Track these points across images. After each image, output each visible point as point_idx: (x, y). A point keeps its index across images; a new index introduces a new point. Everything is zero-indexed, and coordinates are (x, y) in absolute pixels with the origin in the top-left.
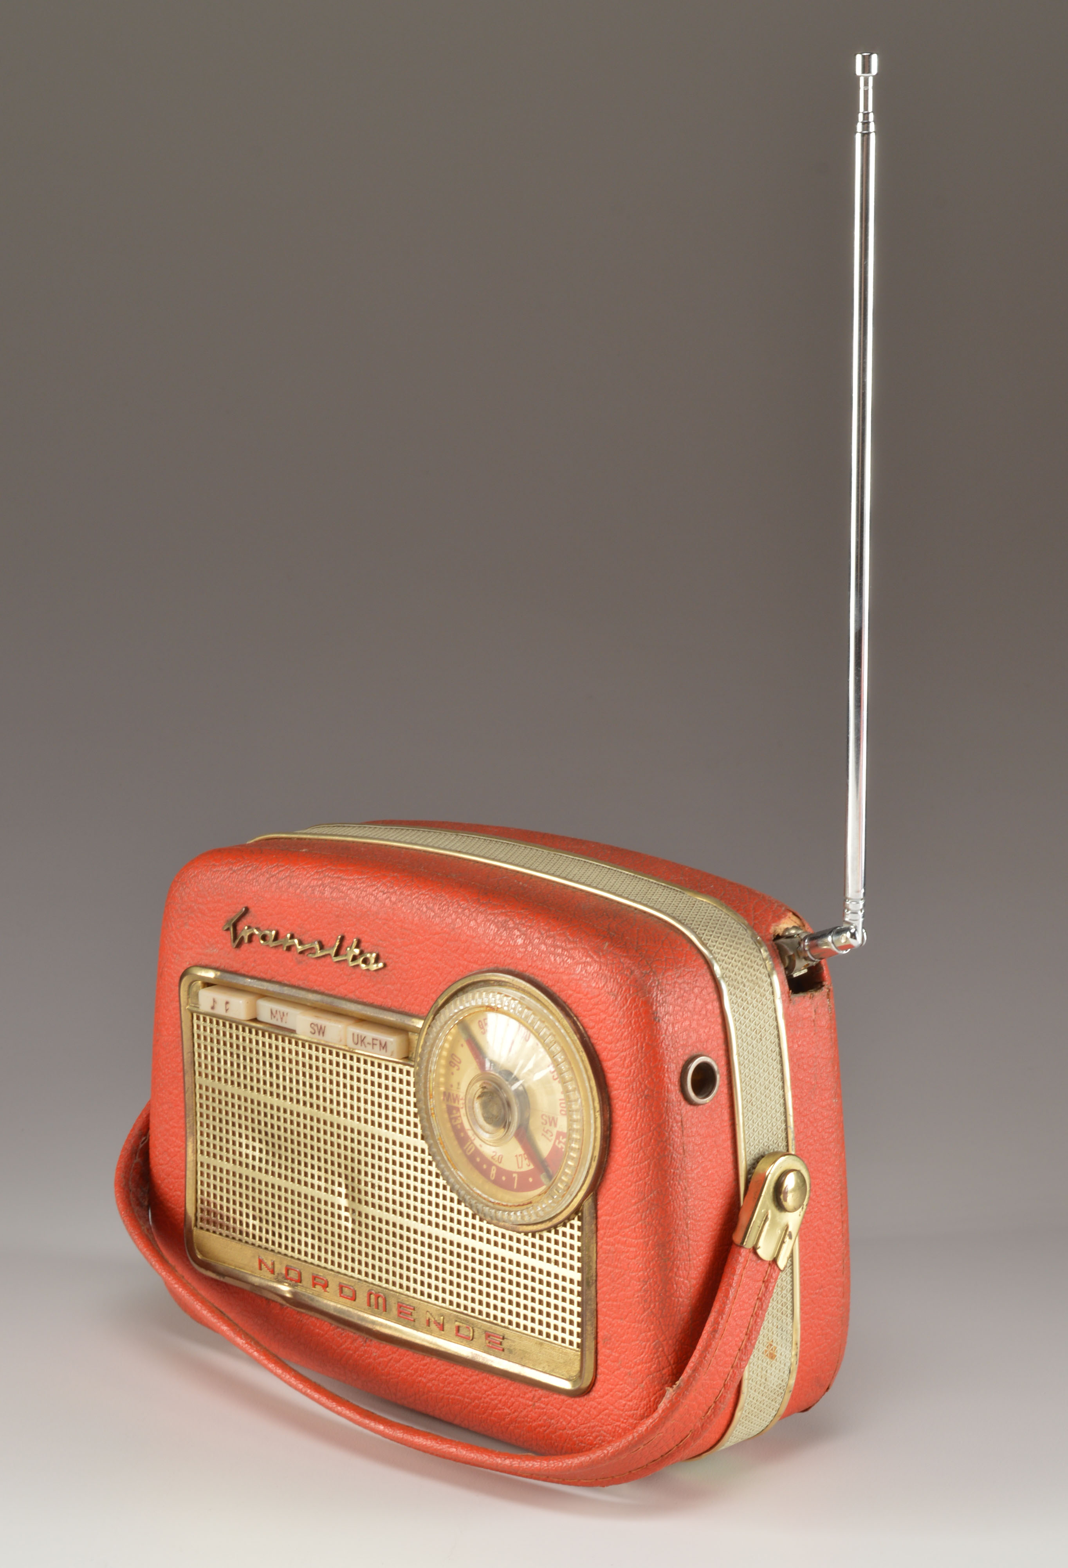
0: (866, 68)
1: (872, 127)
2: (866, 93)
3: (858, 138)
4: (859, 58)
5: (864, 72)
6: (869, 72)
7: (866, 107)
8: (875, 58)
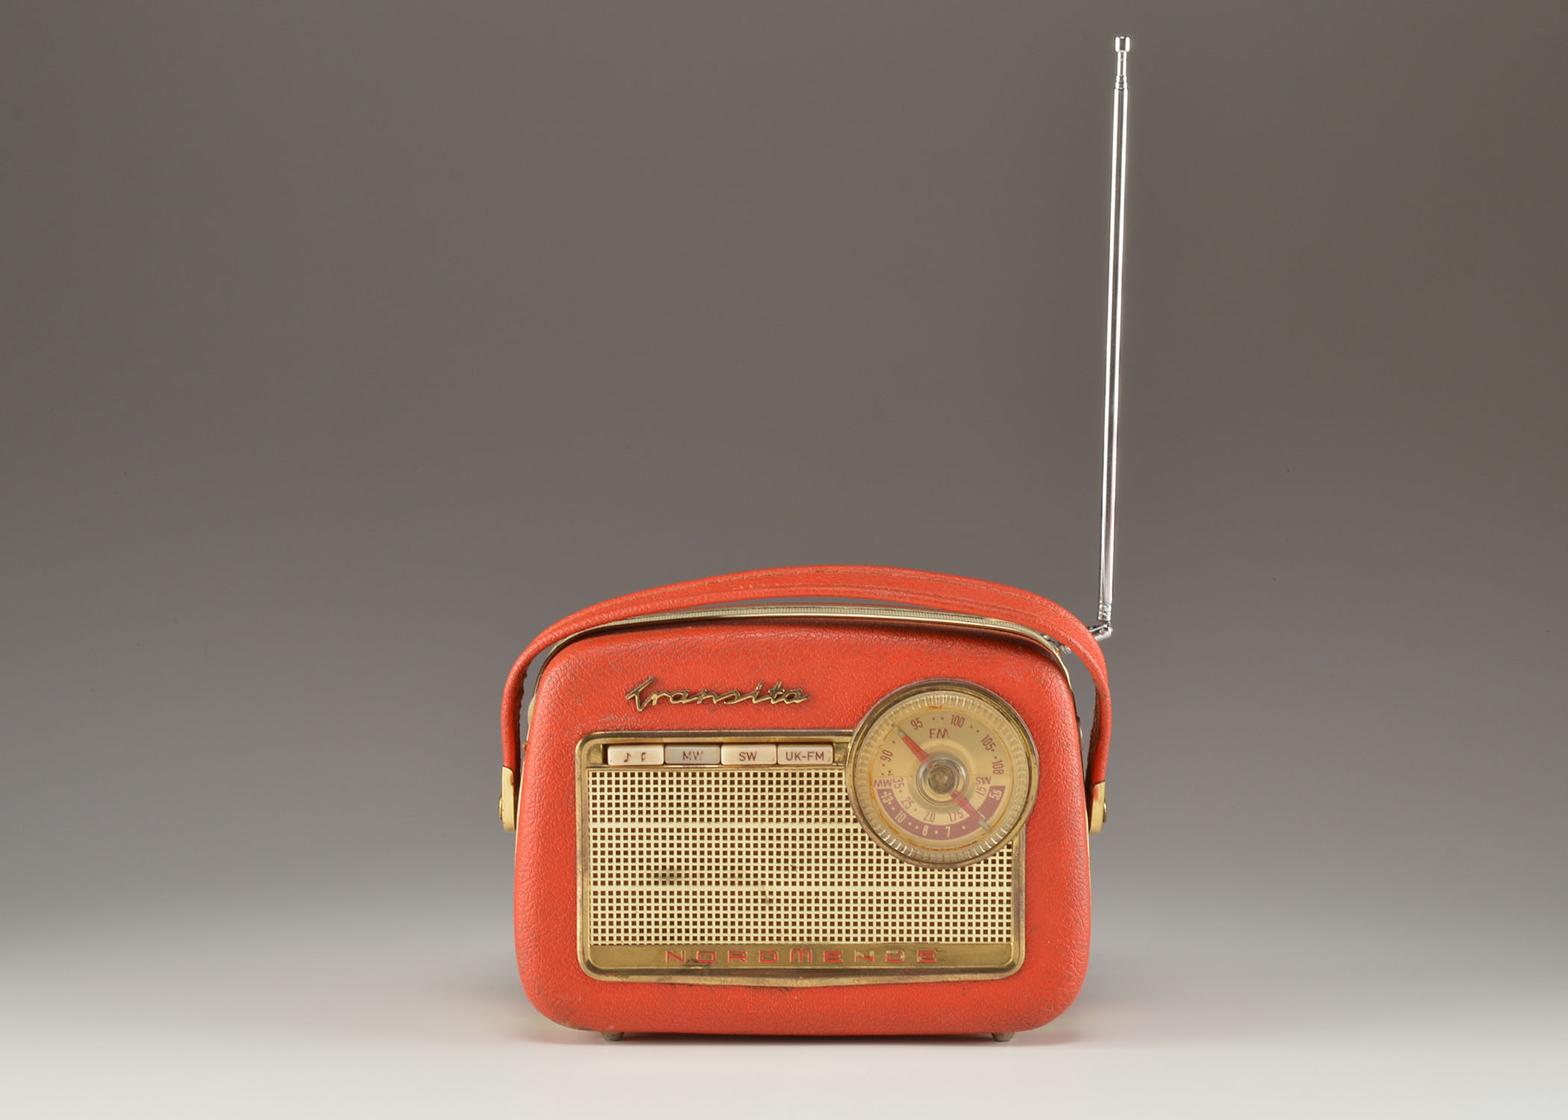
0: (1123, 47)
1: (1125, 85)
2: (1122, 63)
3: (1116, 92)
4: (1118, 41)
5: (1121, 49)
6: (1124, 49)
7: (1122, 73)
8: (1128, 40)
